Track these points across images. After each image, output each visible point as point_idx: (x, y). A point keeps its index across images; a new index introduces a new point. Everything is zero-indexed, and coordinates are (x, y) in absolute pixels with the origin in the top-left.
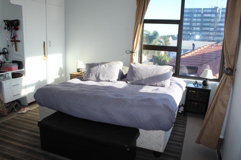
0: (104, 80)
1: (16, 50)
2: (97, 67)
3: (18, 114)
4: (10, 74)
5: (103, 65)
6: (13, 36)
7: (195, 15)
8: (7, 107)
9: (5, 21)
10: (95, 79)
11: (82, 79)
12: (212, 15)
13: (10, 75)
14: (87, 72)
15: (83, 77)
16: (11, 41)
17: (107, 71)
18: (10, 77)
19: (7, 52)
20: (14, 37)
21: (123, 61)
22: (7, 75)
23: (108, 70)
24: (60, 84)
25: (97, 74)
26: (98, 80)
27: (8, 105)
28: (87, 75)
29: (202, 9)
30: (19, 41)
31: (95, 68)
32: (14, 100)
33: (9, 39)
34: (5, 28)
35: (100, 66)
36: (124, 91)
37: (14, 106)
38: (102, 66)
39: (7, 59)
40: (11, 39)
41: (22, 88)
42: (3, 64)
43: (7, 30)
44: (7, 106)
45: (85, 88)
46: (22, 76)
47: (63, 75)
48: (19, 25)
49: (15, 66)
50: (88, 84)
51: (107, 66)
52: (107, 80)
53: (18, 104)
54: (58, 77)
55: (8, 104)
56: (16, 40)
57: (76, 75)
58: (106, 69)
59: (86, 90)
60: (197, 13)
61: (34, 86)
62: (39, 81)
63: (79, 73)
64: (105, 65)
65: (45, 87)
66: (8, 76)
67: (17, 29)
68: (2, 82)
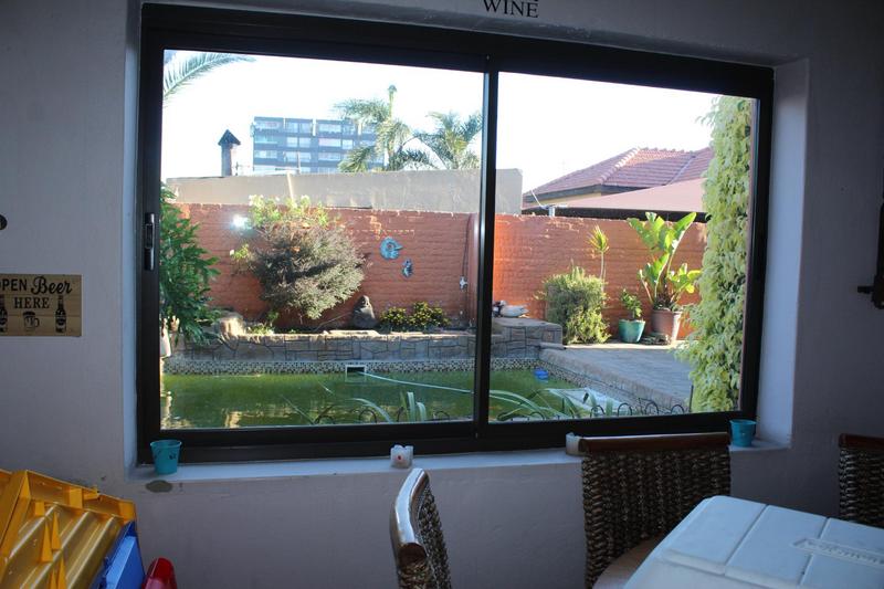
7: (292, 141)
12: (345, 142)
29: (314, 122)
60: (299, 135)
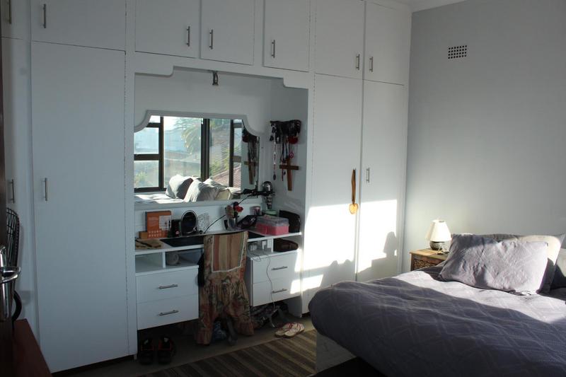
0: (497, 285)
1: (290, 188)
2: (480, 248)
3: (276, 336)
4: (269, 241)
5: (499, 245)
6: (285, 157)
8: (256, 315)
9: (272, 123)
10: (472, 280)
11: (436, 275)
13: (271, 245)
14: (454, 257)
15: (440, 269)
16: (281, 167)
17: (507, 261)
18: (270, 249)
19: (272, 190)
20: (288, 158)
21: (563, 237)
22: (264, 243)
23: (510, 261)
24: (378, 283)
25: (477, 266)
26: (480, 283)
27: (259, 311)
28: (452, 265)
30: (297, 168)
31: (474, 251)
32: (271, 302)
33: (277, 163)
34: (272, 139)
35: (490, 245)
36: (554, 335)
37: (270, 316)
38: (494, 247)
39: (269, 207)
40: (281, 163)
41: (294, 276)
42: (259, 218)
43: (275, 143)
44: (256, 313)
45: (438, 305)
46: (295, 249)
47: (396, 252)
48: (299, 132)
49: (282, 224)
50: (450, 294)
51: (510, 247)
52: (507, 286)
53: (280, 311)
54: (384, 256)
55: (258, 309)
56: (292, 164)
57: (427, 257)
58: (504, 257)
59: (436, 315)
61: (321, 274)
62: (335, 263)
63: (436, 252)
64: (503, 244)
65: (336, 289)
66: (266, 246)
67: (294, 141)
68: (251, 259)
